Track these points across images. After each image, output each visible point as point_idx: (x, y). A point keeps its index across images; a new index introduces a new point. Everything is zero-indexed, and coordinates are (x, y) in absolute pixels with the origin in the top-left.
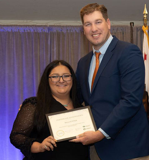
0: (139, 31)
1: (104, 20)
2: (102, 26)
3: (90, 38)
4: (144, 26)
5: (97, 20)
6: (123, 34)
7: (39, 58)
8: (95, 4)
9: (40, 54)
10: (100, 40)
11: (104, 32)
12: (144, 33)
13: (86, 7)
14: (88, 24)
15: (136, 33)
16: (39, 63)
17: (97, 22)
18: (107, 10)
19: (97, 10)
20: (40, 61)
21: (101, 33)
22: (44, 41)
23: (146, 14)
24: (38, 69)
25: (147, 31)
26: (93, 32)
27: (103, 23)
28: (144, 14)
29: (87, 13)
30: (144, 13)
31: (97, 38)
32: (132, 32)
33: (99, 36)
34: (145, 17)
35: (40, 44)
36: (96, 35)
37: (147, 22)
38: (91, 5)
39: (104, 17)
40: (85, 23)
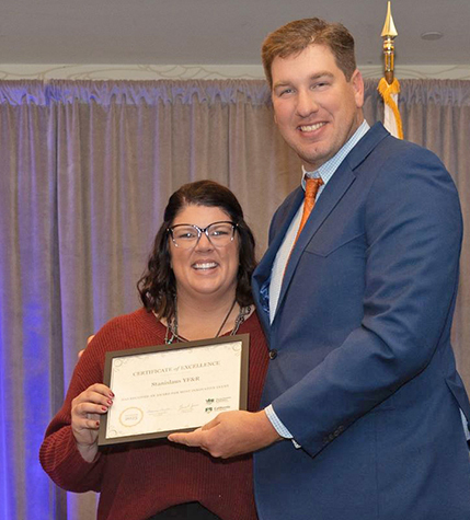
0: (369, 98)
2: (332, 94)
3: (292, 135)
4: (384, 80)
5: (317, 76)
7: (13, 197)
9: (17, 181)
10: (324, 145)
11: (338, 115)
12: (386, 106)
13: (281, 31)
14: (286, 88)
16: (13, 215)
17: (317, 82)
18: (352, 41)
20: (16, 208)
21: (331, 118)
22: (32, 138)
23: (393, 38)
24: (13, 234)
25: (395, 99)
26: (302, 117)
28: (386, 38)
29: (282, 54)
30: (383, 34)
31: (314, 139)
33: (323, 129)
34: (389, 46)
35: (17, 146)
36: (311, 125)
37: (397, 67)
38: (298, 25)
39: (340, 65)
40: (276, 86)
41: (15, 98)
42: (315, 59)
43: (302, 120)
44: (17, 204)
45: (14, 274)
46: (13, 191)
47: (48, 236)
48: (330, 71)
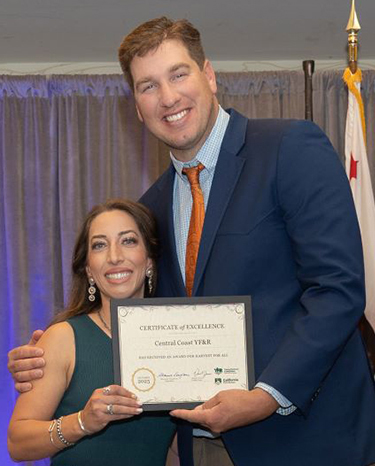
0: (333, 87)
1: (196, 64)
3: (158, 128)
4: (348, 70)
5: (175, 69)
6: (281, 97)
8: (160, 20)
10: (191, 131)
12: (350, 93)
13: (134, 33)
14: (148, 84)
15: (321, 95)
18: (198, 34)
19: (171, 36)
20: (23, 190)
22: (36, 127)
23: (356, 31)
24: (20, 213)
25: (358, 87)
26: (166, 107)
27: (194, 75)
28: (350, 31)
29: (141, 53)
30: (348, 28)
31: (181, 126)
32: (309, 91)
34: (353, 39)
35: (23, 134)
36: (176, 114)
38: (150, 25)
39: (192, 56)
40: (138, 84)
41: (22, 91)
42: (171, 53)
44: (23, 186)
45: (21, 248)
46: (20, 174)
47: (51, 214)
48: (185, 62)
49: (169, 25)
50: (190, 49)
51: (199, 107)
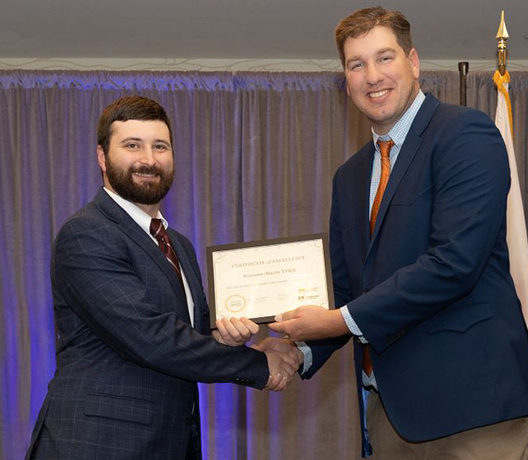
0: (484, 86)
1: (402, 51)
2: (394, 66)
3: (362, 101)
4: (497, 72)
5: (382, 52)
7: (208, 162)
8: (375, 9)
9: (211, 150)
10: (389, 108)
11: (400, 83)
12: (499, 93)
14: (357, 63)
15: (475, 93)
16: (208, 176)
17: (382, 56)
18: (408, 25)
19: (383, 24)
20: (210, 171)
22: (223, 116)
23: (505, 39)
24: (207, 191)
25: (506, 87)
26: (371, 85)
27: (399, 60)
28: (500, 39)
29: (353, 34)
30: (498, 36)
31: (381, 103)
32: (463, 89)
33: (388, 95)
34: (502, 46)
35: (211, 122)
36: (378, 92)
37: (508, 61)
38: (365, 12)
39: (400, 43)
40: (349, 61)
41: (210, 85)
42: (380, 38)
43: (370, 88)
44: (210, 168)
45: (208, 222)
46: (208, 158)
47: (234, 192)
48: (392, 47)
49: (381, 14)
50: (398, 37)
51: (399, 89)
